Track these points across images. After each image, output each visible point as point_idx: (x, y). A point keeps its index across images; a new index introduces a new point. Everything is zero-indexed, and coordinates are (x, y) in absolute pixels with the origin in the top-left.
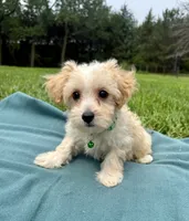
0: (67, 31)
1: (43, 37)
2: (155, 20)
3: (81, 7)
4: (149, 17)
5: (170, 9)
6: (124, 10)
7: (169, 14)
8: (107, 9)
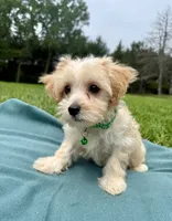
0: (50, 54)
1: (28, 58)
2: (124, 50)
3: (63, 35)
4: (120, 47)
5: (137, 42)
6: (99, 40)
7: (136, 46)
8: (84, 39)
